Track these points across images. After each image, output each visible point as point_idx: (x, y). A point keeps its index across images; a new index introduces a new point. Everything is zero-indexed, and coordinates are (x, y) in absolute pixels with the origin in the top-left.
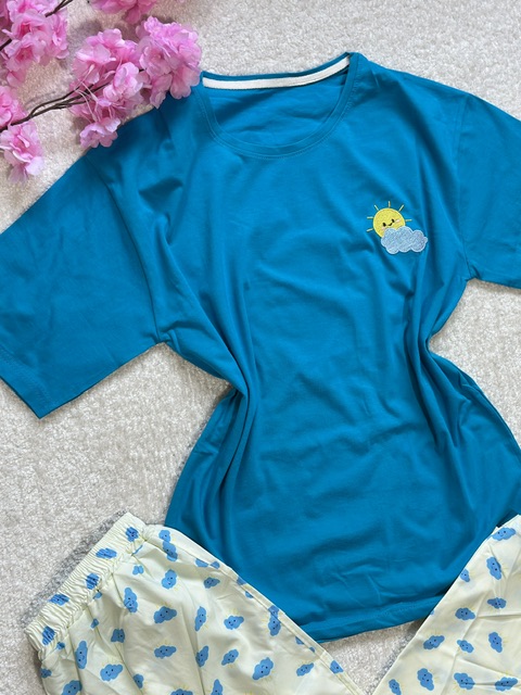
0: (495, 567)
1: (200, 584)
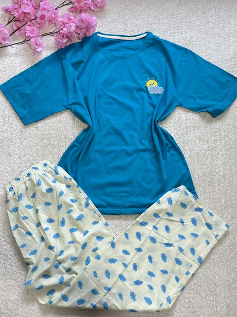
0: (170, 201)
1: (65, 186)
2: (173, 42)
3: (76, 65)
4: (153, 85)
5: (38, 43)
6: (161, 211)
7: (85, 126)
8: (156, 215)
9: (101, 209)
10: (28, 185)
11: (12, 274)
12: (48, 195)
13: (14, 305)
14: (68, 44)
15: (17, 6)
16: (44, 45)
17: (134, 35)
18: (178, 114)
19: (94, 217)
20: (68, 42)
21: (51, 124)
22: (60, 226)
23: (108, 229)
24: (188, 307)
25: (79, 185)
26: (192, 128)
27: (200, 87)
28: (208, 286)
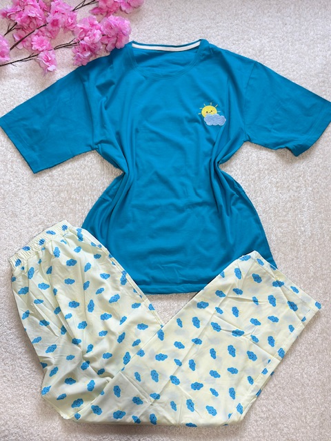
2: (237, 52)
3: (103, 88)
4: (210, 113)
5: (50, 59)
6: (226, 287)
7: (118, 173)
8: (220, 293)
9: (143, 286)
10: (41, 256)
11: (23, 378)
12: (69, 270)
13: (27, 421)
14: (91, 59)
15: (19, 9)
16: (58, 61)
17: (183, 44)
18: (247, 153)
19: (133, 297)
20: (91, 56)
21: (71, 171)
22: (87, 311)
23: (153, 314)
24: (267, 417)
25: (112, 254)
26: (266, 172)
27: (277, 114)
28: (292, 389)
